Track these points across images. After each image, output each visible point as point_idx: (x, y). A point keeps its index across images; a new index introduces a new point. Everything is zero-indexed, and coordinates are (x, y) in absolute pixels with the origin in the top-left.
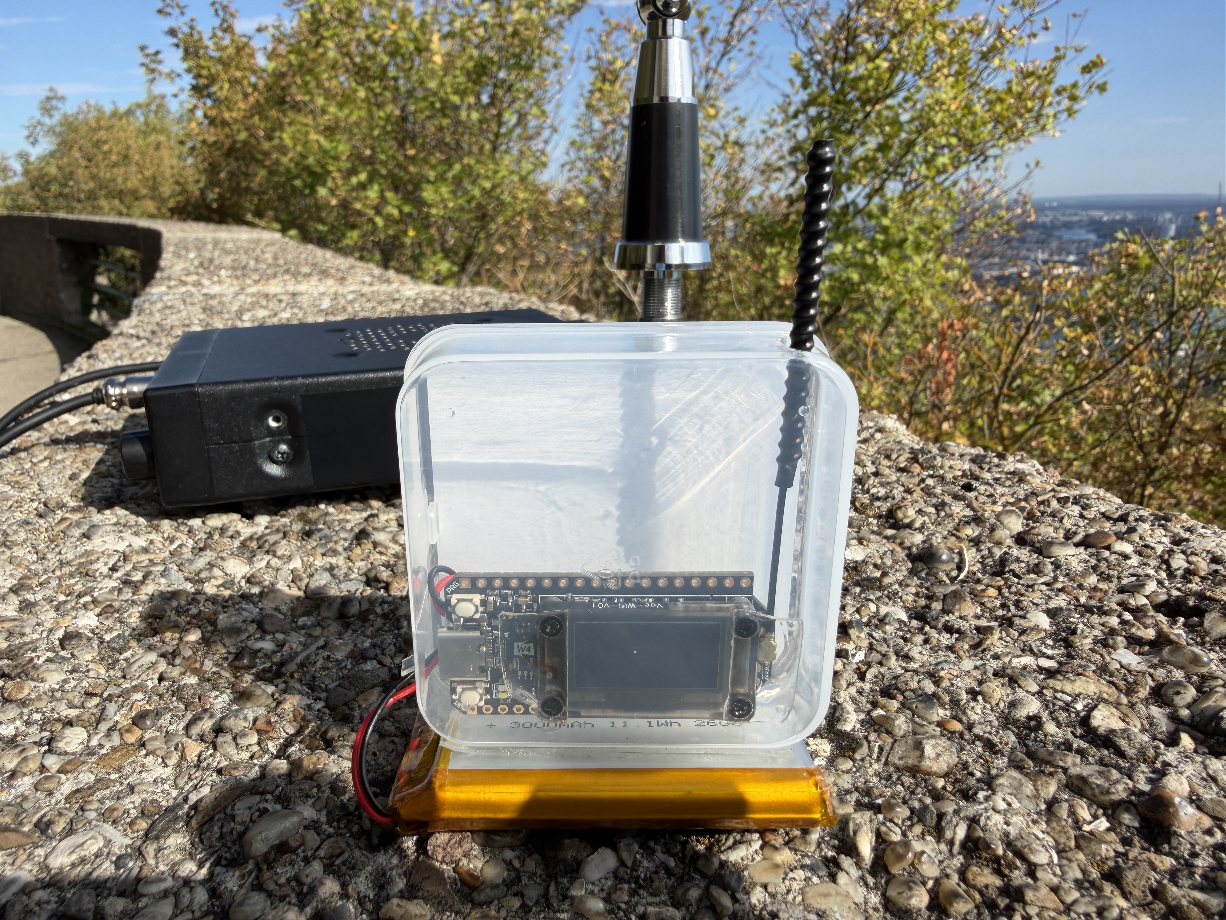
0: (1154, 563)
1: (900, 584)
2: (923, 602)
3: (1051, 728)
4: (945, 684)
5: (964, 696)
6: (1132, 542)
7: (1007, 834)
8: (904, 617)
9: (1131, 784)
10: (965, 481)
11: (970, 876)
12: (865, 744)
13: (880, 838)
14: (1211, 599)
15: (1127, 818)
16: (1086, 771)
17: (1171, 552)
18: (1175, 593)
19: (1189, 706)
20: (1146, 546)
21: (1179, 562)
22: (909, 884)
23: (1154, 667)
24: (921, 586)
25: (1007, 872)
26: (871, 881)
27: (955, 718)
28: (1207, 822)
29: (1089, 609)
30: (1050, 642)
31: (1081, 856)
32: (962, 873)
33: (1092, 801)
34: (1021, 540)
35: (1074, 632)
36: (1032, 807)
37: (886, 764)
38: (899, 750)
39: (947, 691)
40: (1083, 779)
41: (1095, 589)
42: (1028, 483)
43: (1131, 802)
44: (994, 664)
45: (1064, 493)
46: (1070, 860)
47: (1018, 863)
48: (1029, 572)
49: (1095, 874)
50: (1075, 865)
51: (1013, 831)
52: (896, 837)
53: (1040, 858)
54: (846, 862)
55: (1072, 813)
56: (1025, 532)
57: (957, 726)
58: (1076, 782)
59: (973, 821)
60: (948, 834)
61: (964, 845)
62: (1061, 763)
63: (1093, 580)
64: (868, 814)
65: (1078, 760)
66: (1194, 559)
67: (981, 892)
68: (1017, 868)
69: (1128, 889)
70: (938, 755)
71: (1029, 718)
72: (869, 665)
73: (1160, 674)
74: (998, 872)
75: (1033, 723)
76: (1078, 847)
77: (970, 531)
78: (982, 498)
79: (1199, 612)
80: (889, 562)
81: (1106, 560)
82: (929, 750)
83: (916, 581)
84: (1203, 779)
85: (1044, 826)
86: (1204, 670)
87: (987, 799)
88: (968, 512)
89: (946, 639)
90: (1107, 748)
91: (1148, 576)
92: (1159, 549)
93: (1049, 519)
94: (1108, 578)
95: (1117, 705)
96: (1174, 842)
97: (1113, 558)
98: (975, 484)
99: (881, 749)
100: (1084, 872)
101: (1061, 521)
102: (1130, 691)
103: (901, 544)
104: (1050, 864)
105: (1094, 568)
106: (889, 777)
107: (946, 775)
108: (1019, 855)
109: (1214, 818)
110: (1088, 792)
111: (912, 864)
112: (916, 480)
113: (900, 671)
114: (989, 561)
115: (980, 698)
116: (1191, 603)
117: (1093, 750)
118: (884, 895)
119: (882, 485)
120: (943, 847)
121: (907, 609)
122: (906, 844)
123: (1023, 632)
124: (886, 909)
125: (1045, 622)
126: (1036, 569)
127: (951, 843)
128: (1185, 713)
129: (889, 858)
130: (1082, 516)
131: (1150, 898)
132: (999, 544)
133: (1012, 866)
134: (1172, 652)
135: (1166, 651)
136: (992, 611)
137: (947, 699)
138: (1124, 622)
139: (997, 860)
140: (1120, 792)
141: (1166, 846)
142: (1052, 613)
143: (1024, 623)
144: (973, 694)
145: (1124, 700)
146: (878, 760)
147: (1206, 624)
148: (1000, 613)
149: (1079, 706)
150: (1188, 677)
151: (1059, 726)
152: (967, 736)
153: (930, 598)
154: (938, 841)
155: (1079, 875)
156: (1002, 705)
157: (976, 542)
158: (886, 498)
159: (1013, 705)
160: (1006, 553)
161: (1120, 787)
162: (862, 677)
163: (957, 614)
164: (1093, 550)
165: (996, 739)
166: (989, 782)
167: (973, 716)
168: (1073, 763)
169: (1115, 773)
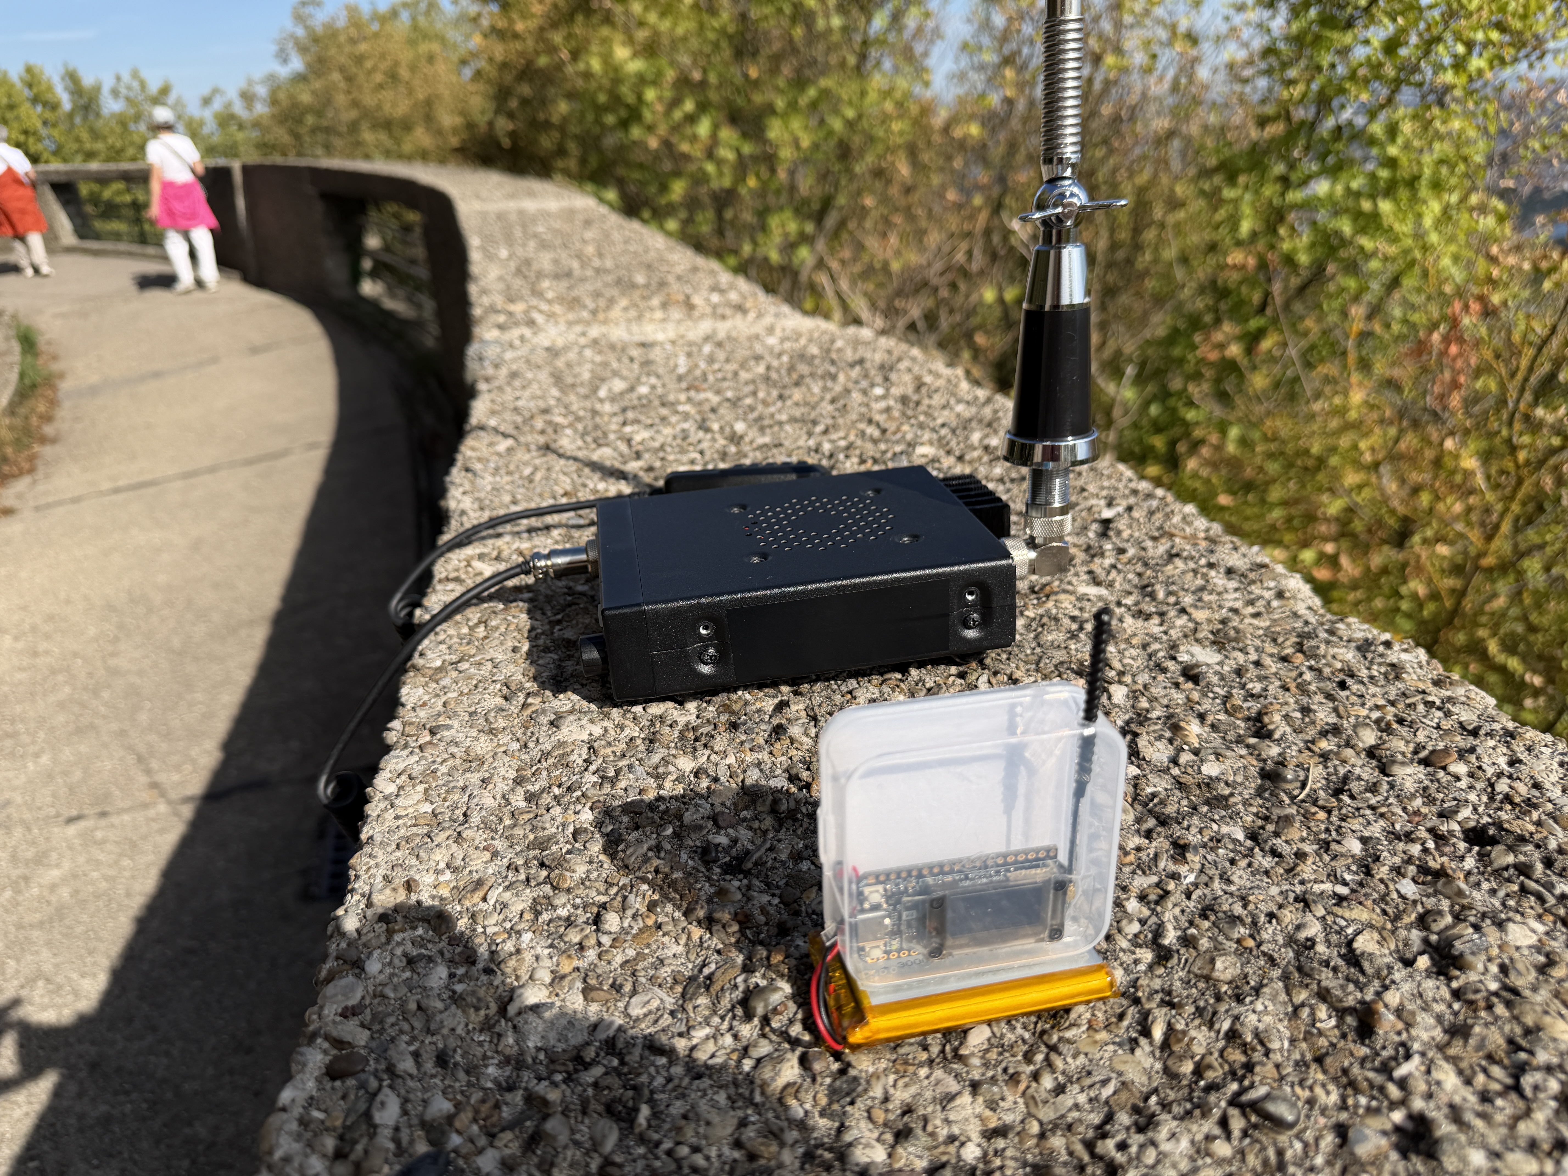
0: (1480, 786)
1: (1245, 803)
2: (1260, 822)
3: (1321, 948)
4: (1251, 907)
5: (1262, 919)
6: (1468, 762)
7: (1257, 1029)
8: (1240, 835)
9: (1361, 995)
10: (1342, 676)
11: (1225, 1054)
12: (1177, 956)
13: (1169, 1027)
14: (1508, 830)
15: (1350, 1020)
16: (1333, 983)
18: (1486, 820)
19: (1440, 932)
20: (1480, 767)
21: (1502, 786)
22: (1181, 1058)
24: (1262, 806)
25: (1250, 1052)
26: (1158, 1054)
27: (1252, 936)
28: (1400, 1026)
29: (1399, 836)
30: (1354, 868)
31: (1304, 1045)
32: (1222, 1052)
33: (1330, 1006)
34: (1371, 753)
35: (1377, 859)
36: (1282, 1010)
37: (1189, 972)
38: (1199, 963)
39: (1251, 913)
40: (1327, 990)
41: (1416, 813)
42: (1404, 679)
43: (1356, 1008)
44: (1299, 889)
46: (1296, 1047)
47: (1260, 1048)
48: (1364, 792)
49: (1309, 1057)
50: (1298, 1051)
51: (1261, 1026)
52: (1180, 1026)
53: (1275, 1045)
54: (1143, 1041)
55: (1313, 1014)
56: (1376, 746)
57: (1251, 943)
58: (1324, 992)
59: (1237, 1018)
60: (1217, 1026)
61: (1227, 1034)
62: (1318, 977)
64: (1165, 1010)
65: (1331, 974)
66: (1517, 783)
67: (1229, 1065)
68: (1258, 1051)
69: (1327, 1067)
70: (1226, 968)
71: (1308, 939)
72: (1197, 886)
74: (1245, 1052)
75: (1309, 943)
76: (1305, 1039)
77: (1324, 744)
78: (1351, 700)
80: (1240, 778)
81: (1438, 781)
82: (1219, 964)
83: (1259, 800)
84: (1413, 994)
85: (1286, 1023)
86: (1465, 901)
87: (1252, 1002)
88: (1332, 719)
89: (1267, 862)
90: (1355, 967)
91: (1468, 800)
92: (1492, 771)
93: (1405, 730)
94: (1432, 801)
95: (1380, 930)
96: (1374, 1038)
97: (1445, 779)
98: (1350, 681)
99: (1187, 960)
100: (1303, 1055)
101: (1416, 732)
102: (1397, 918)
103: (1258, 756)
104: (1281, 1050)
105: (1425, 790)
106: (1189, 982)
107: (1229, 983)
108: (1262, 1043)
109: (1406, 1024)
110: (1329, 999)
111: (1188, 1045)
112: (1295, 673)
113: (1219, 893)
114: (1332, 779)
115: (1275, 920)
116: (1492, 832)
117: (1345, 968)
118: (1164, 1064)
119: (1260, 678)
120: (1212, 1034)
121: (1245, 829)
122: (1184, 1033)
123: (1334, 858)
124: (1164, 1072)
125: (1356, 847)
126: (1373, 788)
127: (1218, 1032)
129: (1172, 1040)
130: (1438, 726)
131: (1340, 1074)
132: (1344, 762)
133: (1254, 1050)
137: (1249, 920)
138: (1424, 851)
139: (1245, 1044)
140: (1350, 1001)
141: (1368, 1041)
142: (1364, 840)
143: (1338, 849)
144: (1271, 917)
145: (1389, 926)
146: (1183, 969)
147: (1494, 854)
148: (1322, 837)
150: (1451, 907)
151: (1328, 946)
152: (1255, 952)
153: (1267, 819)
154: (1209, 1031)
155: (1298, 1058)
156: (1290, 927)
157: (1326, 757)
158: (1259, 696)
159: (1298, 927)
160: (1350, 771)
161: (1352, 997)
162: (1188, 897)
163: (1284, 837)
164: (1431, 770)
165: (1277, 955)
166: (1258, 990)
167: (1265, 936)
168: (1327, 978)
169: (1351, 987)
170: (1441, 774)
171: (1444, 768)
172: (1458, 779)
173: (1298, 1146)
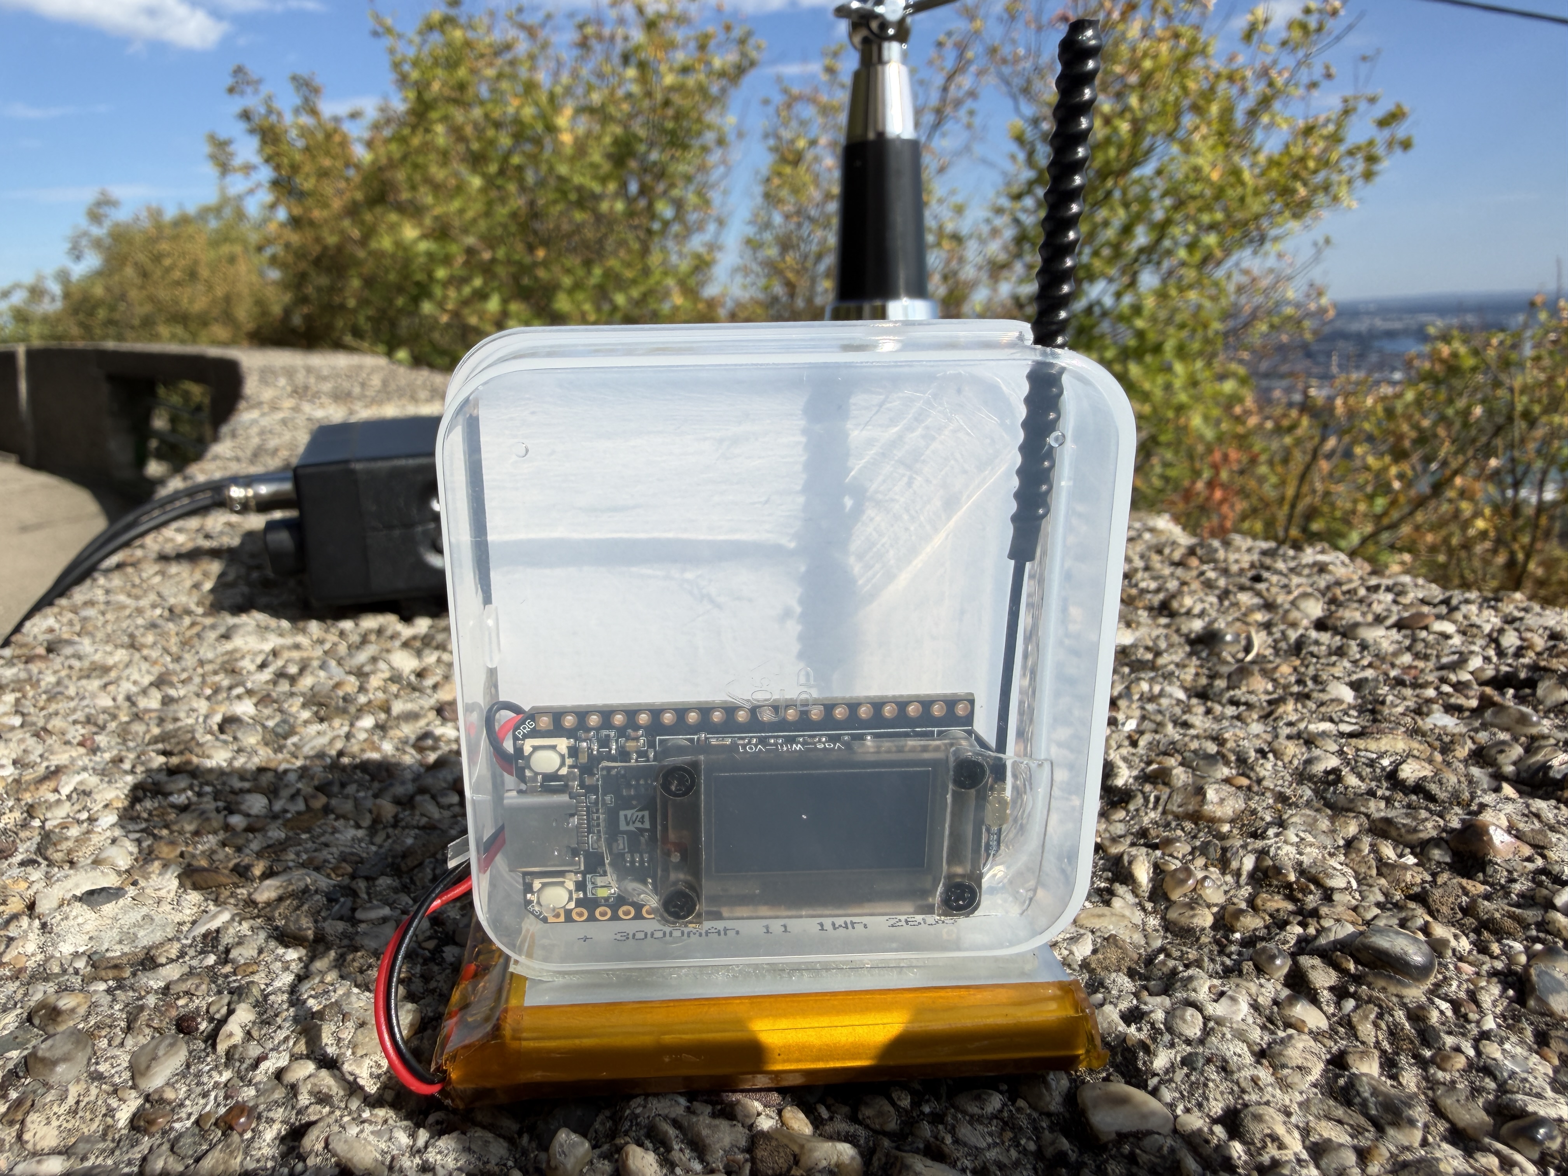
0: (1481, 642)
1: (1177, 665)
2: (1204, 681)
3: (1352, 780)
4: (1230, 745)
5: (1253, 754)
6: (1454, 622)
7: (1300, 864)
8: (1181, 695)
9: (1442, 823)
10: (1252, 573)
11: (1259, 902)
12: (1140, 796)
13: (1158, 869)
14: (1546, 670)
15: (1437, 854)
16: (1391, 814)
17: (1501, 631)
18: (1505, 669)
19: (1514, 763)
20: (1472, 626)
21: (1510, 640)
22: (1191, 907)
23: (1476, 730)
24: (1201, 666)
25: (1300, 896)
26: (1149, 906)
27: (1243, 775)
28: (1527, 851)
29: (1399, 682)
30: (1354, 713)
31: (1383, 881)
32: (1251, 901)
33: (1397, 842)
34: (1320, 625)
35: (1383, 703)
36: (1328, 842)
37: (1164, 812)
38: (1178, 799)
39: (1233, 751)
40: (1388, 821)
41: (1410, 667)
42: (1330, 572)
43: (1442, 839)
44: (1287, 731)
45: (1374, 581)
46: (1371, 886)
47: (1312, 887)
48: (1330, 654)
49: (1398, 896)
50: (1376, 890)
51: (1306, 860)
52: (1176, 867)
53: (1338, 882)
54: (1120, 889)
55: (1374, 849)
56: (1325, 617)
57: (1245, 782)
58: (1380, 825)
59: (1262, 853)
60: (1234, 865)
61: (1252, 875)
62: (1363, 809)
63: (1407, 659)
64: (1144, 851)
65: (1383, 804)
66: (1529, 635)
67: (1271, 915)
68: (1311, 892)
69: (1434, 907)
70: (1222, 800)
71: (1327, 773)
72: (1142, 733)
73: (1483, 737)
74: (1290, 898)
75: (1331, 777)
76: (1380, 874)
77: (1260, 617)
78: (1274, 590)
79: (1531, 683)
80: (1163, 645)
81: (1424, 640)
82: (1211, 794)
83: (1195, 661)
84: (1524, 815)
85: (1342, 858)
86: (1534, 731)
87: (1277, 835)
88: (1256, 600)
89: (1231, 711)
90: (1416, 794)
91: (1472, 652)
92: (1487, 628)
93: (1356, 605)
94: (1426, 657)
95: (1430, 761)
96: (1490, 870)
97: (1431, 638)
98: (1266, 574)
99: (1157, 799)
100: (1386, 895)
101: (1370, 605)
102: (1446, 749)
103: (1178, 631)
104: (1349, 888)
105: (1409, 649)
106: (1167, 825)
107: (1232, 821)
108: (1315, 881)
109: (1534, 846)
110: (1394, 833)
111: (1194, 889)
112: (1195, 573)
113: (1177, 737)
114: (1283, 645)
115: (1270, 756)
116: (1523, 675)
117: (1399, 796)
118: (1163, 918)
119: (1154, 578)
120: (1229, 878)
121: (1186, 689)
122: (1187, 873)
123: (1322, 704)
124: (1166, 929)
125: (1348, 695)
126: (1340, 652)
127: (1238, 874)
128: (1509, 769)
129: (1168, 883)
130: (1395, 602)
131: (1460, 915)
132: (1294, 625)
134: (1495, 714)
135: (1488, 714)
136: (1286, 687)
137: (1233, 758)
138: (1440, 693)
139: (1289, 885)
140: (1429, 829)
141: (1481, 875)
142: (1356, 686)
143: (1324, 697)
144: (1262, 753)
145: (1438, 757)
146: (1155, 808)
147: (1540, 692)
148: (1295, 689)
149: (1385, 762)
150: (1516, 739)
151: (1361, 778)
152: (1255, 788)
153: (1213, 677)
154: (1223, 873)
155: (1381, 898)
156: (1296, 762)
157: (1267, 626)
158: (1158, 591)
159: (1309, 762)
160: (1302, 636)
161: (1429, 825)
162: (1134, 744)
163: (1244, 689)
164: (1408, 632)
165: (1288, 792)
166: (1281, 824)
167: (1263, 773)
168: (1376, 808)
169: (1424, 814)
170: (1423, 634)
171: (1426, 628)
172: (1447, 637)
173: (1445, 1006)
